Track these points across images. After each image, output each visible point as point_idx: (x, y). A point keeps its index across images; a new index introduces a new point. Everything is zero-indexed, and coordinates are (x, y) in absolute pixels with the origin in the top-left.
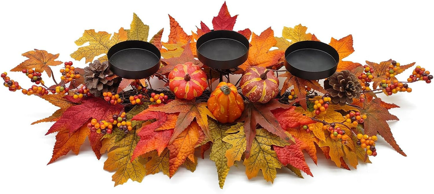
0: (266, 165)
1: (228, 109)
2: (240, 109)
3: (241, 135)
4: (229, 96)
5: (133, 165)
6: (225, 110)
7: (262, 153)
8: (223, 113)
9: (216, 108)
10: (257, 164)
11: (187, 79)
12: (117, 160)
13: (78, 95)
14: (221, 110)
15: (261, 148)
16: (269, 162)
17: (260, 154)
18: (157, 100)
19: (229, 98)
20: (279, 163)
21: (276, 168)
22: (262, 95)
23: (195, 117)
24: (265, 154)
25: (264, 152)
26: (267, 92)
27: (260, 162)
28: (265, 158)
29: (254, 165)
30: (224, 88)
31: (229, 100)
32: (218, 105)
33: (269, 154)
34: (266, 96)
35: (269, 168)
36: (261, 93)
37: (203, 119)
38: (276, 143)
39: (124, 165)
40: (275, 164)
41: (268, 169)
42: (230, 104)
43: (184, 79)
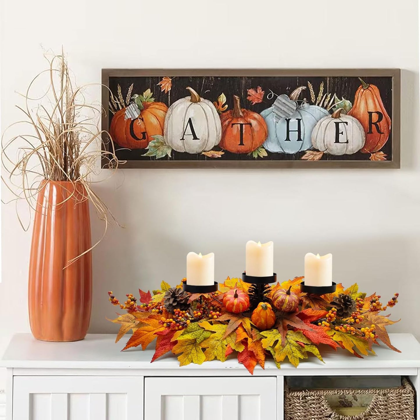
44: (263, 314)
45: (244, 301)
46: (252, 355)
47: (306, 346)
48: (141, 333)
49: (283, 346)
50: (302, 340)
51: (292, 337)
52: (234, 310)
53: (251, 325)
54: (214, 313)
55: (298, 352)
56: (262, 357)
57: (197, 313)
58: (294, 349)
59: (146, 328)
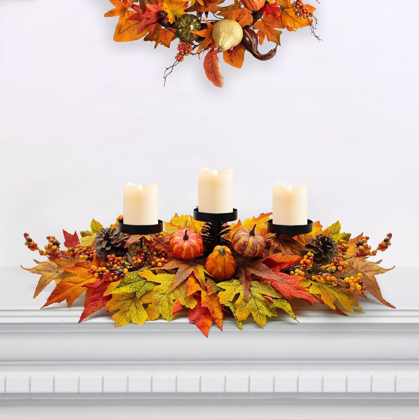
0: (256, 310)
1: (224, 267)
2: (234, 267)
3: (234, 284)
4: (225, 256)
5: (136, 307)
6: (222, 269)
7: (253, 299)
8: (220, 272)
9: (213, 268)
10: (248, 307)
11: (186, 238)
12: (121, 301)
13: (84, 256)
14: (219, 269)
15: (252, 295)
16: (260, 308)
17: (251, 300)
18: (158, 263)
19: (225, 258)
20: (269, 311)
21: (266, 315)
22: (248, 245)
23: (193, 271)
24: (257, 301)
25: (255, 299)
26: (253, 243)
27: (250, 306)
28: (256, 303)
29: (245, 308)
30: (221, 249)
31: (225, 260)
32: (215, 266)
33: (260, 301)
34: (251, 246)
35: (260, 314)
36: (247, 243)
37: (200, 274)
38: (267, 294)
39: (128, 306)
40: (266, 311)
41: (258, 315)
42: (226, 264)
43: (183, 238)
44: (220, 260)
45: (196, 244)
46: (207, 312)
47: (274, 300)
48: (66, 286)
49: (246, 301)
50: (270, 294)
51: (257, 290)
52: (183, 255)
53: (205, 274)
54: (158, 260)
55: (265, 308)
56: (219, 315)
57: (137, 260)
58: (259, 304)
59: (72, 278)
